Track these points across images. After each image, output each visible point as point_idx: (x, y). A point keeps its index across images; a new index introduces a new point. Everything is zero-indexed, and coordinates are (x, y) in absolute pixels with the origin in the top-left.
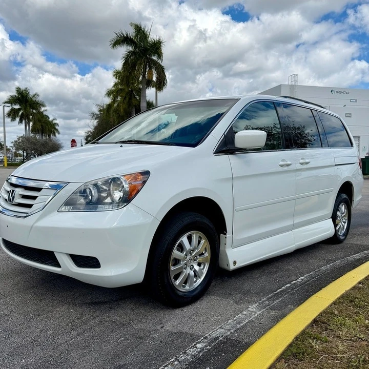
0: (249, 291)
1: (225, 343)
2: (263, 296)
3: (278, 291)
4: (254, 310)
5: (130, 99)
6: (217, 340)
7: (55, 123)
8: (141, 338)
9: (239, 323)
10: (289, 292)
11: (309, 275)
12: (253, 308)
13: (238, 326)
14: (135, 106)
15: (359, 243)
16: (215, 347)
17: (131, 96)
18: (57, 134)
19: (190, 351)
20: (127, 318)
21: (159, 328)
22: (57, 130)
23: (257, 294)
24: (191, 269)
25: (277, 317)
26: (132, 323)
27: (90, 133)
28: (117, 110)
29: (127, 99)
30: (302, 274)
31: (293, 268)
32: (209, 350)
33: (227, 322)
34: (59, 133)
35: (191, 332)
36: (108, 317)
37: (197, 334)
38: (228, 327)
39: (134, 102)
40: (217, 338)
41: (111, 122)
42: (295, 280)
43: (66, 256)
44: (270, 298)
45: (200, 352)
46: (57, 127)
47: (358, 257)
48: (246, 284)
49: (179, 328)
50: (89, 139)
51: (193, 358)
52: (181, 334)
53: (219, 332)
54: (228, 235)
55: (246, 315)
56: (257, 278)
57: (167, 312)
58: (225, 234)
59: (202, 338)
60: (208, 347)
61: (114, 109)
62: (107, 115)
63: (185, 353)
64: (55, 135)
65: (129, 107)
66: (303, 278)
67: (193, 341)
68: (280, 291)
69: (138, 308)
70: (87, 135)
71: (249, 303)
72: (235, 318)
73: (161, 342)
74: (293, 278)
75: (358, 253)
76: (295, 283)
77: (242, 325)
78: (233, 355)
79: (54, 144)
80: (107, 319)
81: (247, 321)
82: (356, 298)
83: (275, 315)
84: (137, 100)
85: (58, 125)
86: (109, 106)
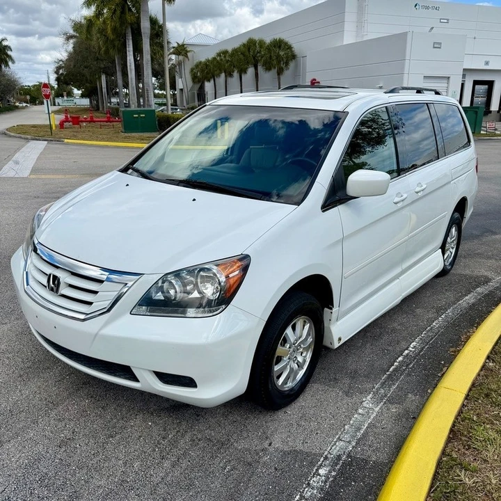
0: (356, 372)
1: (350, 464)
2: (375, 380)
3: (391, 369)
4: (371, 405)
5: (123, 12)
6: (340, 460)
7: (6, 46)
8: (250, 464)
9: (359, 429)
10: (404, 370)
11: (421, 339)
12: (368, 401)
13: (359, 435)
14: (131, 24)
15: (467, 272)
16: (341, 473)
17: (123, 8)
18: (10, 63)
19: (315, 481)
20: (223, 431)
21: (266, 445)
22: (10, 57)
23: (367, 376)
24: (294, 361)
25: (399, 415)
26: (233, 441)
27: (61, 63)
28: (103, 30)
29: (118, 12)
30: (412, 337)
31: (399, 327)
32: (335, 477)
33: (344, 430)
34: (13, 62)
35: (306, 448)
36: (199, 431)
37: (313, 452)
38: (347, 437)
39: (130, 18)
40: (339, 457)
41: (94, 48)
42: (407, 349)
43: (148, 373)
44: (384, 383)
45: (326, 481)
46: (9, 53)
47: (472, 301)
48: (350, 359)
49: (290, 444)
50: (61, 71)
51: (320, 493)
52: (295, 453)
53: (339, 447)
54: (334, 310)
55: (363, 415)
56: (361, 347)
57: (268, 417)
58: (331, 309)
59: (322, 459)
60: (333, 474)
61: (99, 29)
62: (87, 37)
63: (309, 484)
64: (7, 65)
65: (121, 26)
66: (414, 343)
67: (312, 464)
68: (394, 370)
69: (230, 412)
70: (57, 65)
71: (361, 393)
72: (351, 422)
73: (276, 469)
74: (403, 344)
75: (470, 292)
76: (407, 354)
77: (362, 432)
78: (364, 483)
79: (8, 80)
80: (199, 436)
81: (366, 425)
82: (492, 390)
83: (396, 412)
84: (133, 14)
85: (10, 48)
86: (90, 22)
